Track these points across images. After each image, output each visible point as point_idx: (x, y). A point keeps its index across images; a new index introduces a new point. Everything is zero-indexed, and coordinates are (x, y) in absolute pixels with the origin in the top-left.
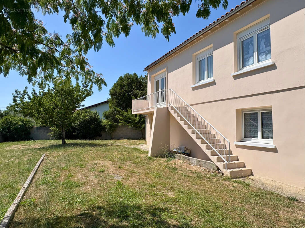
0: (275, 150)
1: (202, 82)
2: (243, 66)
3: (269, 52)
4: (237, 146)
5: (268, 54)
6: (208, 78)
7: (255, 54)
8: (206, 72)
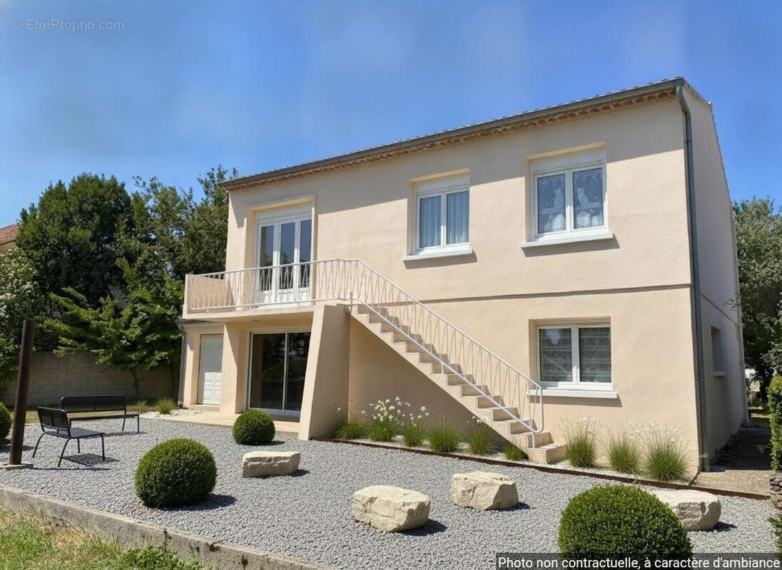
0: (615, 402)
1: (429, 252)
2: (541, 231)
3: (598, 212)
4: (533, 399)
5: (595, 215)
6: (448, 243)
7: (569, 210)
8: (443, 229)
